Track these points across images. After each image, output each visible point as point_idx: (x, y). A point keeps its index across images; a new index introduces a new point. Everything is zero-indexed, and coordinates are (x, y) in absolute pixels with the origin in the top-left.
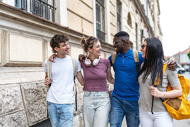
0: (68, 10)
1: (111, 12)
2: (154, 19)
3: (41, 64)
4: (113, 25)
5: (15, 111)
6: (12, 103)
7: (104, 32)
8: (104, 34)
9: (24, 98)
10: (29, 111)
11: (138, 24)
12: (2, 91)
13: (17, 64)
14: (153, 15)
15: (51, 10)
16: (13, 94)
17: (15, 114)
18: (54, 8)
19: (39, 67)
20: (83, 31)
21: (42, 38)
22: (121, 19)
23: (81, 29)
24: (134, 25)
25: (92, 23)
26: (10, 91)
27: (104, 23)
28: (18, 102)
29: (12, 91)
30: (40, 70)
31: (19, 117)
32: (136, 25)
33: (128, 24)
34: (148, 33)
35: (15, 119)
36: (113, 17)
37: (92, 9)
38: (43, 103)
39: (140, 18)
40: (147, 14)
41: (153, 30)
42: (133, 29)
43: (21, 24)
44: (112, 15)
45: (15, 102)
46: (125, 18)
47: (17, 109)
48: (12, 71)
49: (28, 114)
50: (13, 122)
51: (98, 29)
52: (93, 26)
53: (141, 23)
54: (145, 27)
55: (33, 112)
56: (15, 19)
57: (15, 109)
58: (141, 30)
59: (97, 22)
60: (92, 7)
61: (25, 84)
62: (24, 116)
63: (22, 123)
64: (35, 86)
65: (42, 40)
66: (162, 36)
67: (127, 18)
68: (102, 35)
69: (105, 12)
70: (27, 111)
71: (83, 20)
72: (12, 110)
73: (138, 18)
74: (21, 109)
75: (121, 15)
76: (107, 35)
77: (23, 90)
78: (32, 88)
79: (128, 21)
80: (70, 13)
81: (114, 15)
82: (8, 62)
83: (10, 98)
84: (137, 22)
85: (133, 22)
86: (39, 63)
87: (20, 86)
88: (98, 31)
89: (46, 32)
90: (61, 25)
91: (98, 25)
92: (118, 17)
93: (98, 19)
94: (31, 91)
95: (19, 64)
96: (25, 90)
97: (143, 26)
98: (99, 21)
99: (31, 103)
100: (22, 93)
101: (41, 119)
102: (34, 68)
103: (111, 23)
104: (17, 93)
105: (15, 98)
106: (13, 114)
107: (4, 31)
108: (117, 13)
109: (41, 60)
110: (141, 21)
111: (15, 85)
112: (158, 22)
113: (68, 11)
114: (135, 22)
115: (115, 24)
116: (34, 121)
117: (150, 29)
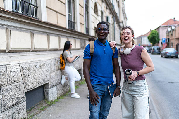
0: (47, 7)
1: (80, 5)
2: (119, 6)
3: (30, 50)
4: (82, 15)
5: (17, 82)
6: (16, 76)
7: (74, 21)
8: (74, 24)
9: (22, 73)
10: (25, 82)
11: (103, 12)
12: (10, 69)
13: (15, 51)
14: (119, 2)
15: (34, 9)
16: (16, 71)
17: (17, 83)
18: (36, 7)
19: (29, 52)
20: (58, 23)
21: (30, 31)
22: (89, 9)
23: (57, 21)
24: (100, 13)
25: (65, 16)
26: (14, 69)
27: (74, 14)
28: (19, 76)
29: (15, 68)
30: (30, 54)
31: (20, 86)
32: (102, 13)
33: (95, 13)
34: (113, 19)
35: (18, 86)
36: (82, 8)
37: (64, 4)
38: (33, 77)
39: (105, 6)
40: (113, 2)
41: (118, 15)
42: (99, 17)
43: (17, 23)
44: (81, 7)
45: (17, 75)
46: (92, 8)
47: (18, 80)
48: (14, 55)
49: (24, 84)
50: (16, 88)
51: (69, 19)
52: (66, 18)
53: (106, 10)
54: (110, 13)
55: (27, 83)
56: (13, 19)
57: (17, 81)
58: (106, 17)
59: (69, 13)
60: (64, 3)
61: (22, 64)
62: (22, 85)
63: (22, 89)
64: (28, 65)
65: (30, 32)
66: (127, 20)
67: (93, 8)
68: (73, 24)
69: (75, 5)
70: (24, 82)
71: (58, 14)
72: (16, 81)
73: (104, 6)
74: (20, 81)
75: (89, 6)
76: (77, 24)
77: (21, 68)
78: (27, 66)
79: (94, 11)
80: (48, 9)
81: (83, 6)
82: (10, 49)
83: (15, 73)
84: (103, 10)
85: (99, 10)
86: (29, 49)
87: (20, 65)
88: (70, 21)
89: (32, 26)
90: (42, 20)
91: (70, 16)
92: (86, 8)
93: (69, 11)
94: (26, 69)
95: (17, 50)
96: (22, 68)
97: (108, 12)
98: (70, 13)
99: (26, 76)
100: (20, 70)
101: (32, 87)
102: (26, 53)
103: (80, 14)
104: (18, 70)
105: (17, 73)
106: (16, 84)
107: (7, 28)
108: (85, 4)
109: (30, 48)
110: (107, 8)
111: (16, 65)
112: (123, 8)
113: (47, 9)
114: (101, 10)
115: (84, 14)
116: (28, 88)
117: (114, 15)
